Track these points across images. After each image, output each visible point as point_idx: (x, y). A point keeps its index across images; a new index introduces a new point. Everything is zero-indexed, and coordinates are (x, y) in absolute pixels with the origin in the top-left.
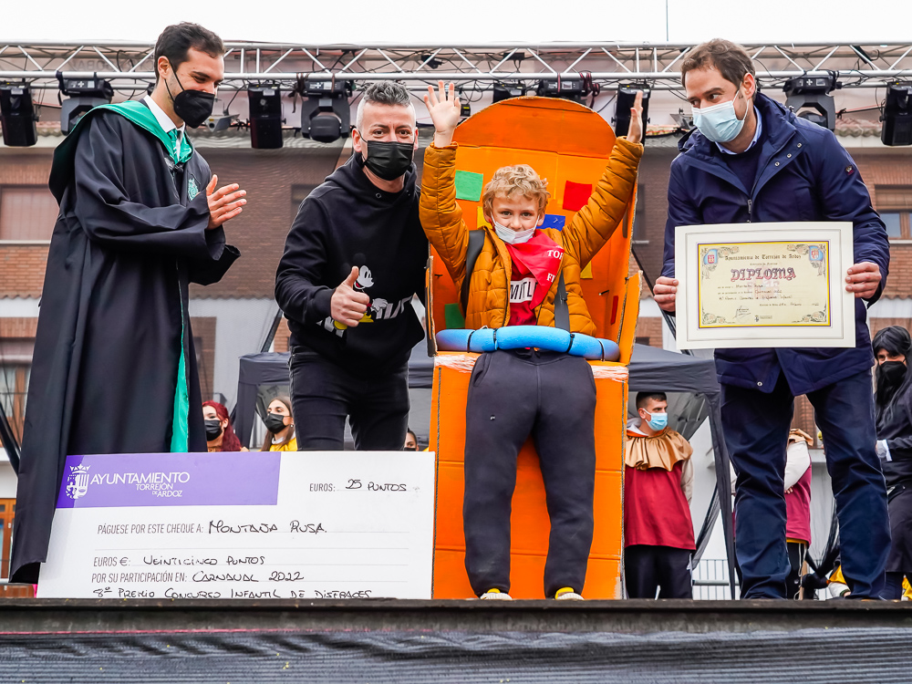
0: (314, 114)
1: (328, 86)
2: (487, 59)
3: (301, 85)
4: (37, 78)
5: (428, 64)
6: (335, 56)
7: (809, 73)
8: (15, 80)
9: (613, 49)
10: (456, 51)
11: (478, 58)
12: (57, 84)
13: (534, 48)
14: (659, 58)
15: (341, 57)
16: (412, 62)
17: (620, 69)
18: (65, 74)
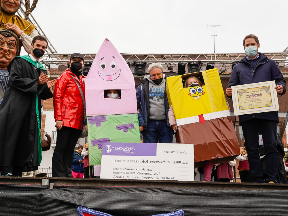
0: (138, 70)
1: (141, 63)
2: (177, 57)
3: (135, 63)
6: (142, 57)
9: (206, 55)
10: (170, 55)
11: (174, 57)
13: (187, 55)
14: (216, 57)
15: (144, 57)
16: (160, 58)
17: (207, 59)
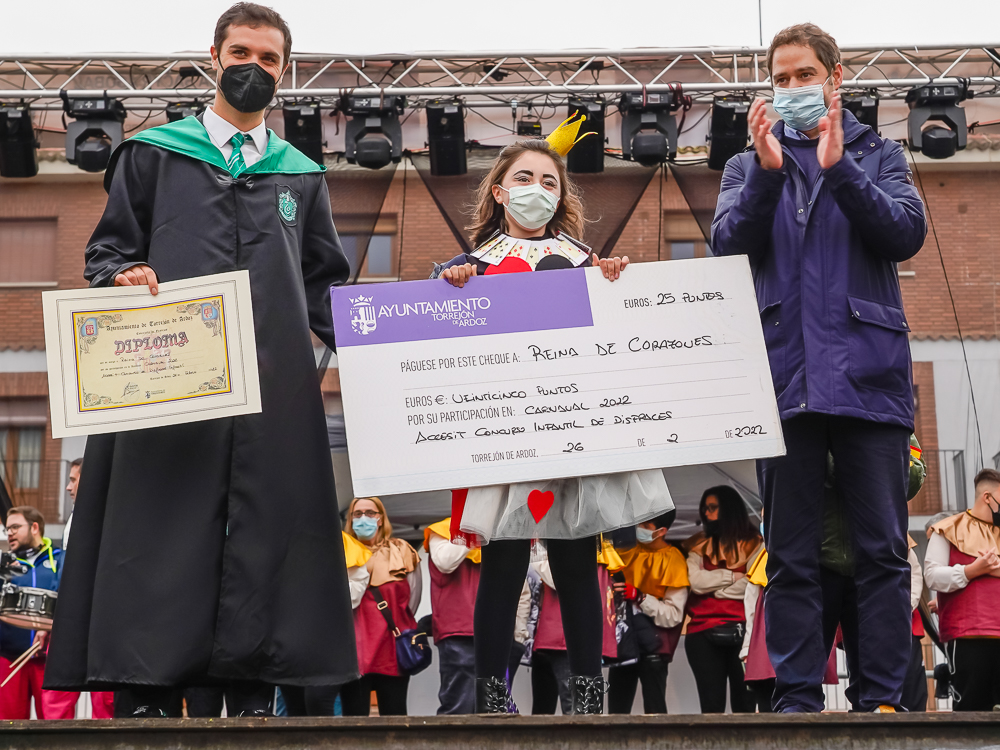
0: (361, 135)
1: (376, 103)
2: (560, 69)
3: (344, 103)
4: (37, 98)
5: (492, 75)
6: (383, 68)
7: (935, 80)
8: (12, 100)
9: (707, 56)
10: (525, 60)
11: (549, 68)
12: (60, 104)
13: (614, 56)
14: (760, 65)
15: (391, 68)
16: (473, 74)
17: (714, 79)
18: (70, 92)
